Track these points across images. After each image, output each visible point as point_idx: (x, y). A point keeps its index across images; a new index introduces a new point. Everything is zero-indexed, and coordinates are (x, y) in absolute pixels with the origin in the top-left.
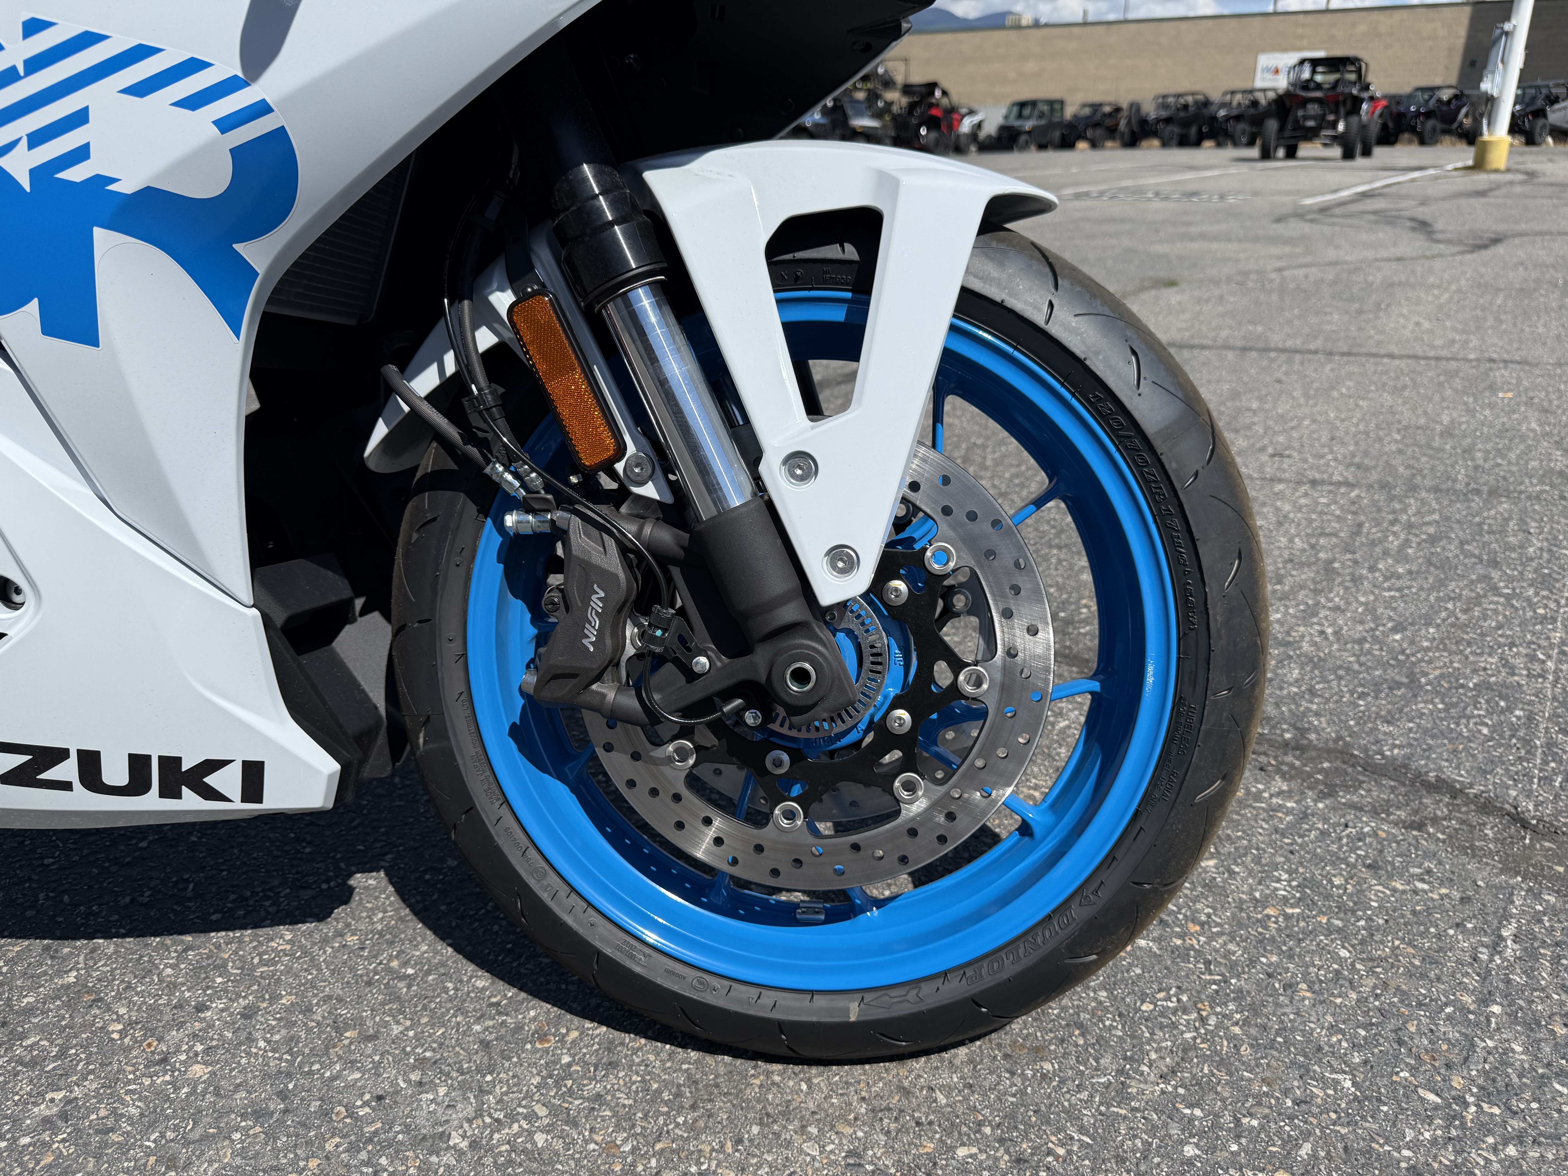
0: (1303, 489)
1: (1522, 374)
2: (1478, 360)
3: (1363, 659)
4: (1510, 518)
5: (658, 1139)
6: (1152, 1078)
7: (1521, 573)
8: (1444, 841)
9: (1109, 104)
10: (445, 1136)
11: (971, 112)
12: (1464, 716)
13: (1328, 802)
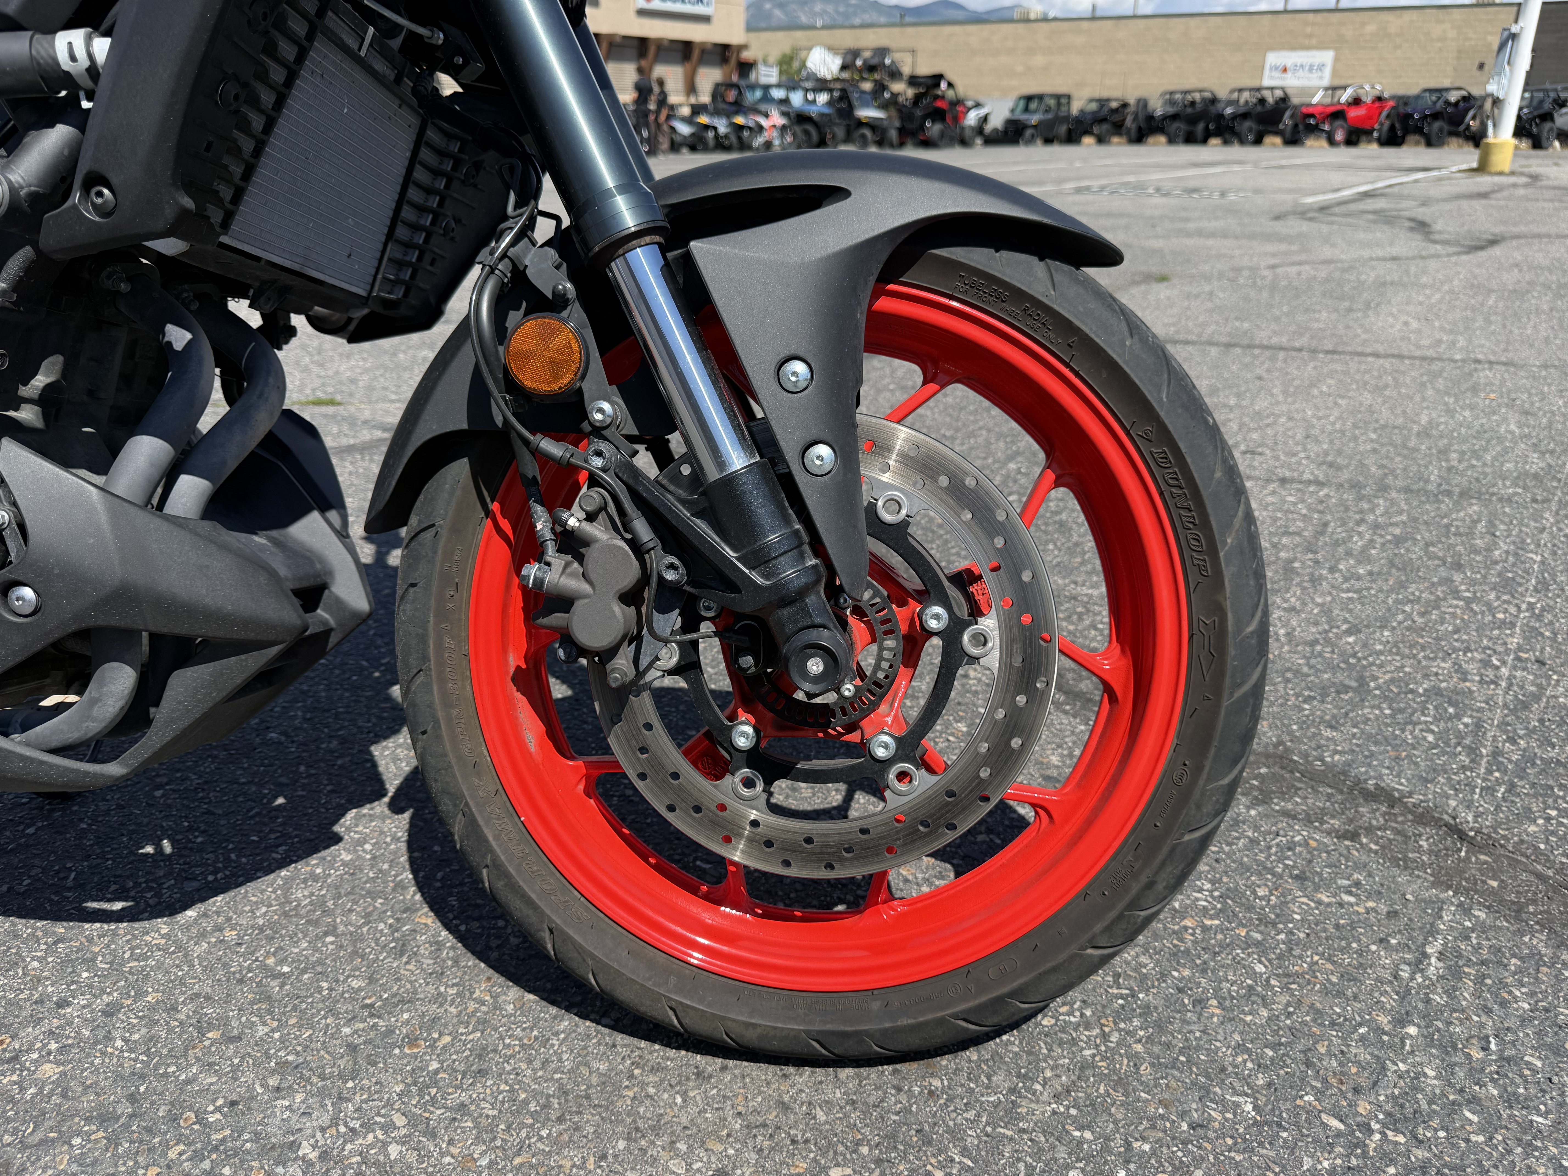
0: (1271, 487)
1: (1506, 376)
2: (1463, 361)
3: (1313, 661)
4: (1479, 521)
5: (518, 1154)
6: (1045, 1097)
7: (1484, 577)
8: (1376, 852)
9: (1116, 100)
10: (294, 1146)
11: (978, 105)
12: (1411, 723)
13: (1260, 809)
